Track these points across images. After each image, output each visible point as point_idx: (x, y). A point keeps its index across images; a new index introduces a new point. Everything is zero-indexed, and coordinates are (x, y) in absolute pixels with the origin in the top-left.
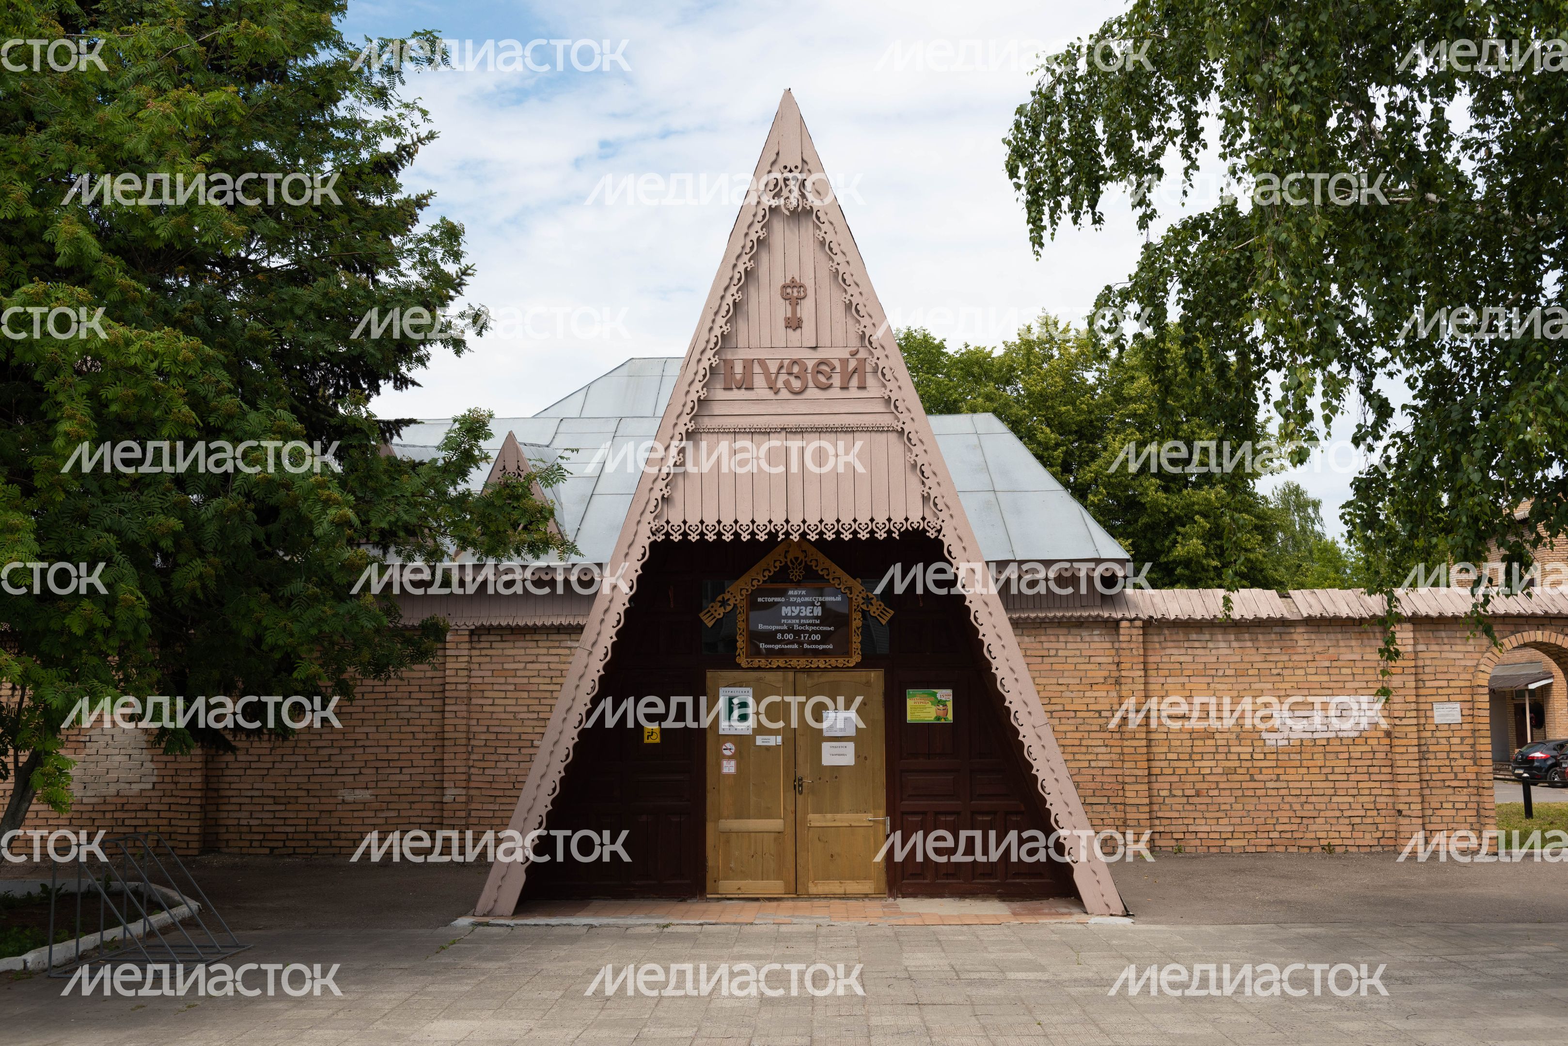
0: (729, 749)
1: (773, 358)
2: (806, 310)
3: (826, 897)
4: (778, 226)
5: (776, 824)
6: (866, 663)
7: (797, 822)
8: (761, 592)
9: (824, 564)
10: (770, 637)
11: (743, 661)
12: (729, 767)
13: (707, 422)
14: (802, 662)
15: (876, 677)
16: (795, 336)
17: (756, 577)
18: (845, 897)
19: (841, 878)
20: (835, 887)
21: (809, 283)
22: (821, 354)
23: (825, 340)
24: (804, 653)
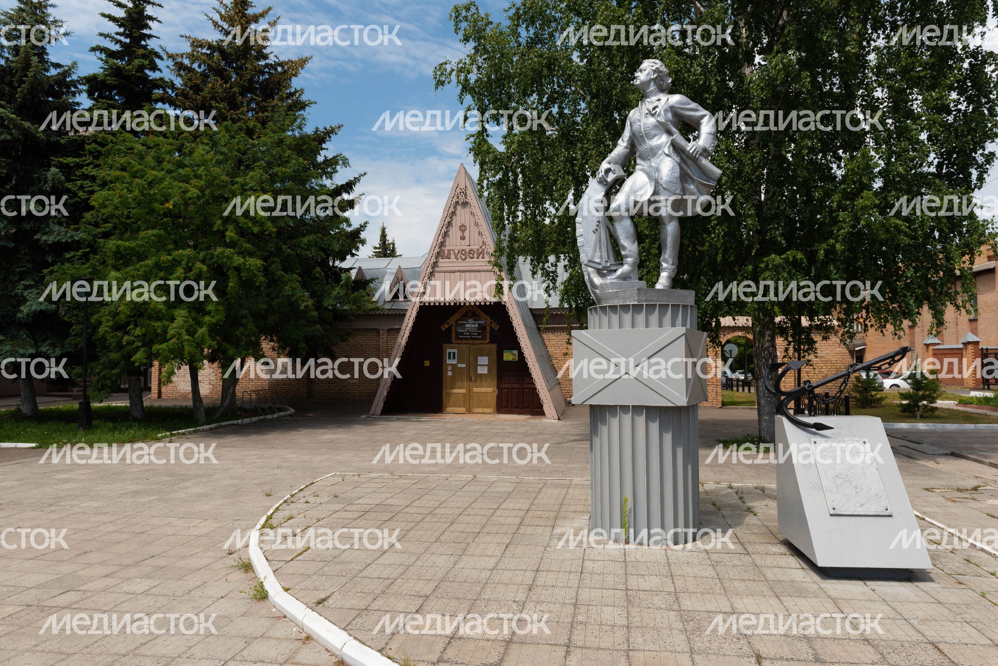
0: (450, 368)
1: (456, 249)
2: (467, 233)
3: (478, 413)
4: (459, 207)
5: (463, 391)
6: (491, 342)
7: (470, 391)
8: (459, 320)
9: (479, 311)
10: (462, 334)
11: (454, 341)
12: (450, 373)
13: (437, 269)
14: (472, 342)
15: (494, 346)
16: (463, 242)
17: (458, 315)
18: (484, 413)
19: (483, 407)
20: (480, 410)
21: (467, 225)
22: (471, 247)
23: (472, 243)
24: (472, 339)
